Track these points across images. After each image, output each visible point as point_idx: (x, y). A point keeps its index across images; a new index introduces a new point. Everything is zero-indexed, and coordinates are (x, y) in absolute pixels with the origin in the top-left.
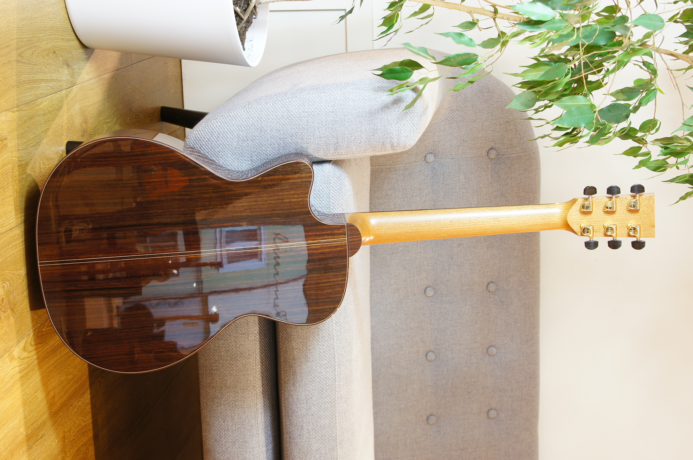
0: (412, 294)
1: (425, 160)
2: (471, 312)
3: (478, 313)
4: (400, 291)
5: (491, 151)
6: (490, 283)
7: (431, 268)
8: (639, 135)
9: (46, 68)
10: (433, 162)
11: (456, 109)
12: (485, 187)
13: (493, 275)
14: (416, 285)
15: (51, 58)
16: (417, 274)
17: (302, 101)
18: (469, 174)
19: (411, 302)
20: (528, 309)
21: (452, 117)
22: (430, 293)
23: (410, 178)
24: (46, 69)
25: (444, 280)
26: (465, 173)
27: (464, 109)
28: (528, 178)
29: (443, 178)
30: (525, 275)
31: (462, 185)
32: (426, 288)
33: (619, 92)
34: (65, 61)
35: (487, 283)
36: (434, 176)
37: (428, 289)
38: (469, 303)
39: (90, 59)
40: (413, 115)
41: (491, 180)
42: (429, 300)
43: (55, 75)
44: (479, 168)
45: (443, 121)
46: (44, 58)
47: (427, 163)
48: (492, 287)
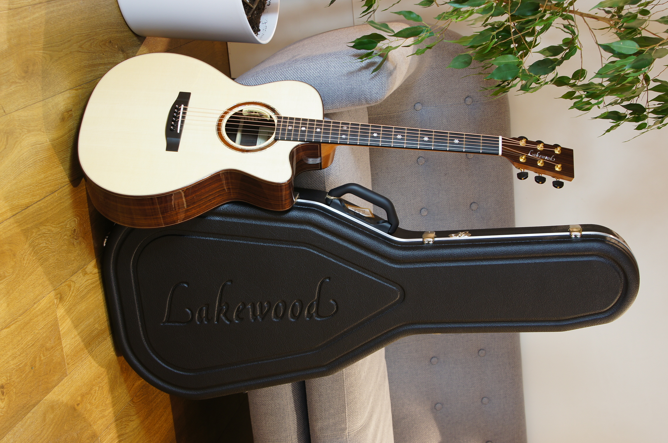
0: (409, 215)
1: (414, 108)
2: (457, 227)
3: (464, 227)
4: (399, 212)
5: (467, 99)
6: (472, 203)
7: (424, 193)
8: (572, 82)
9: (103, 54)
10: (421, 109)
11: (436, 67)
12: (464, 128)
13: (474, 197)
14: (413, 207)
15: (108, 47)
16: (413, 199)
17: (295, 70)
18: (450, 118)
19: (409, 221)
20: (504, 223)
21: (433, 73)
22: (424, 213)
23: (403, 123)
24: (104, 56)
25: (435, 202)
26: (447, 117)
27: (442, 67)
28: (499, 119)
29: (429, 122)
30: (501, 195)
31: (445, 127)
32: (421, 209)
33: (545, 50)
34: (120, 48)
35: (470, 204)
36: (422, 121)
37: (423, 210)
38: (456, 219)
39: (143, 45)
40: (381, 76)
41: (469, 121)
42: (424, 219)
43: (112, 59)
44: (459, 113)
45: (426, 77)
46: (101, 47)
47: (416, 110)
48: (474, 207)
